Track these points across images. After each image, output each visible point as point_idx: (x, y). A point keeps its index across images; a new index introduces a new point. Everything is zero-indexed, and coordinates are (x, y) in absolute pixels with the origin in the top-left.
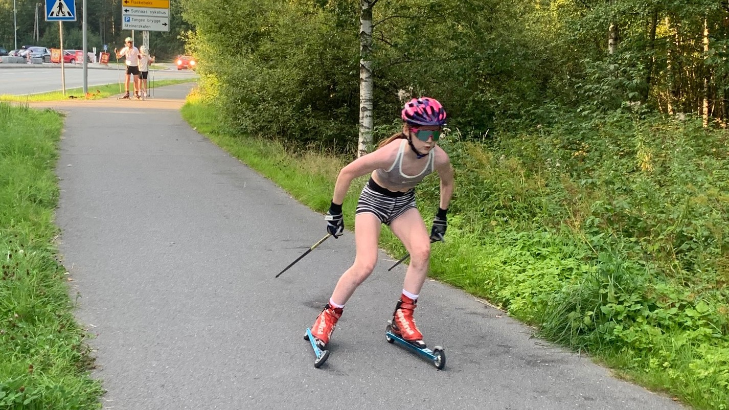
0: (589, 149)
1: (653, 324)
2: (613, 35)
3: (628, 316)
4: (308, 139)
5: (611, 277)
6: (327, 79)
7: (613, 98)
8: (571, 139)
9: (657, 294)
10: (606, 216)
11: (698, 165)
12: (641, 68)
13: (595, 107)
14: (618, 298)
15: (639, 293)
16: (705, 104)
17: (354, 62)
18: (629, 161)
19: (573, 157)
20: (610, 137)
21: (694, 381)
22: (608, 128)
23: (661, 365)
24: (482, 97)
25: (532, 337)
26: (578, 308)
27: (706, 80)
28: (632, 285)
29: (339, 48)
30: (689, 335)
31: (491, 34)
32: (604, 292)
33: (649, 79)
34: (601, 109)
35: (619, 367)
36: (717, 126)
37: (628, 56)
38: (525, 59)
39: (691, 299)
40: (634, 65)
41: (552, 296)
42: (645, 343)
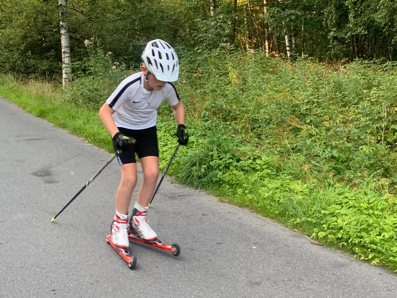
0: (202, 72)
1: (239, 170)
2: (212, 4)
3: (225, 167)
4: (30, 73)
5: (215, 145)
6: (40, 34)
7: (214, 42)
8: (192, 67)
9: (240, 153)
10: (213, 110)
11: (263, 79)
12: (230, 24)
13: (204, 47)
14: (219, 156)
15: (231, 153)
16: (267, 43)
17: (56, 23)
18: (225, 78)
19: (193, 77)
20: (214, 64)
21: (261, 199)
22: (213, 59)
23: (244, 192)
24: (138, 43)
25: (172, 183)
26: (198, 164)
27: (266, 30)
28: (227, 149)
29: (46, 15)
30: (259, 174)
31: (141, 4)
32: (211, 154)
33: (234, 30)
34: (208, 48)
35: (221, 195)
36: (273, 56)
37: (221, 17)
38: (162, 19)
39: (259, 154)
40: (226, 22)
41: (182, 159)
42: (235, 181)
